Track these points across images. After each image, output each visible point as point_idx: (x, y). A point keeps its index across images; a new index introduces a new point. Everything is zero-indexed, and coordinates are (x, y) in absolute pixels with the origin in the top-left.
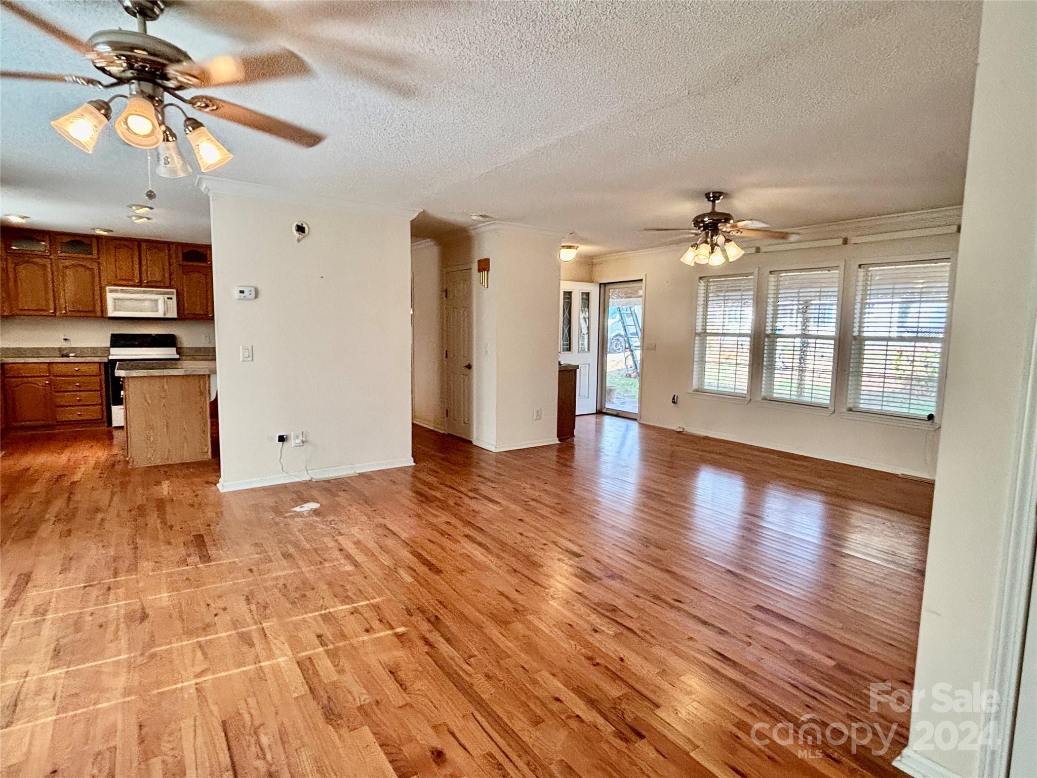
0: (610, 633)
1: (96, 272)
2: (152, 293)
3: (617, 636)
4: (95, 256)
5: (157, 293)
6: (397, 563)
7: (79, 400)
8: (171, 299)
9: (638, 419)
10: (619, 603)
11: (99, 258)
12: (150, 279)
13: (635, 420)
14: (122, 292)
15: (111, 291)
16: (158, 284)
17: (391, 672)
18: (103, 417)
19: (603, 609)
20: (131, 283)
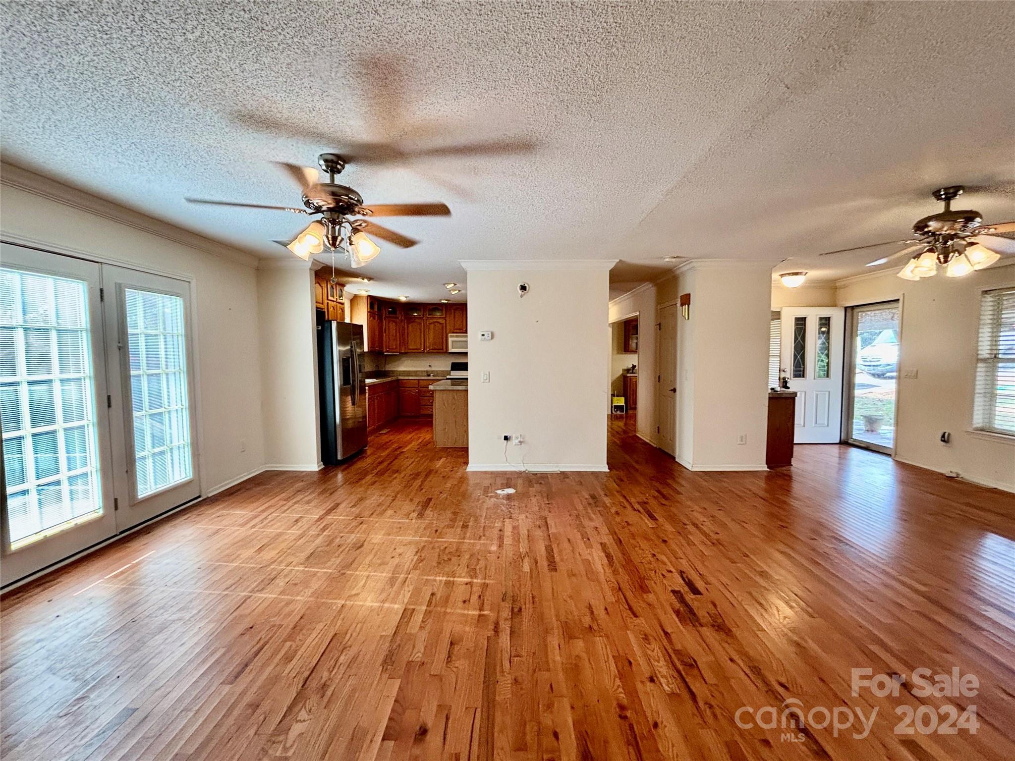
0: (666, 688)
1: (444, 325)
3: (672, 695)
6: (530, 552)
9: (893, 455)
10: (703, 660)
11: (446, 317)
13: (889, 455)
14: (457, 336)
15: (451, 336)
17: (451, 643)
19: (679, 660)
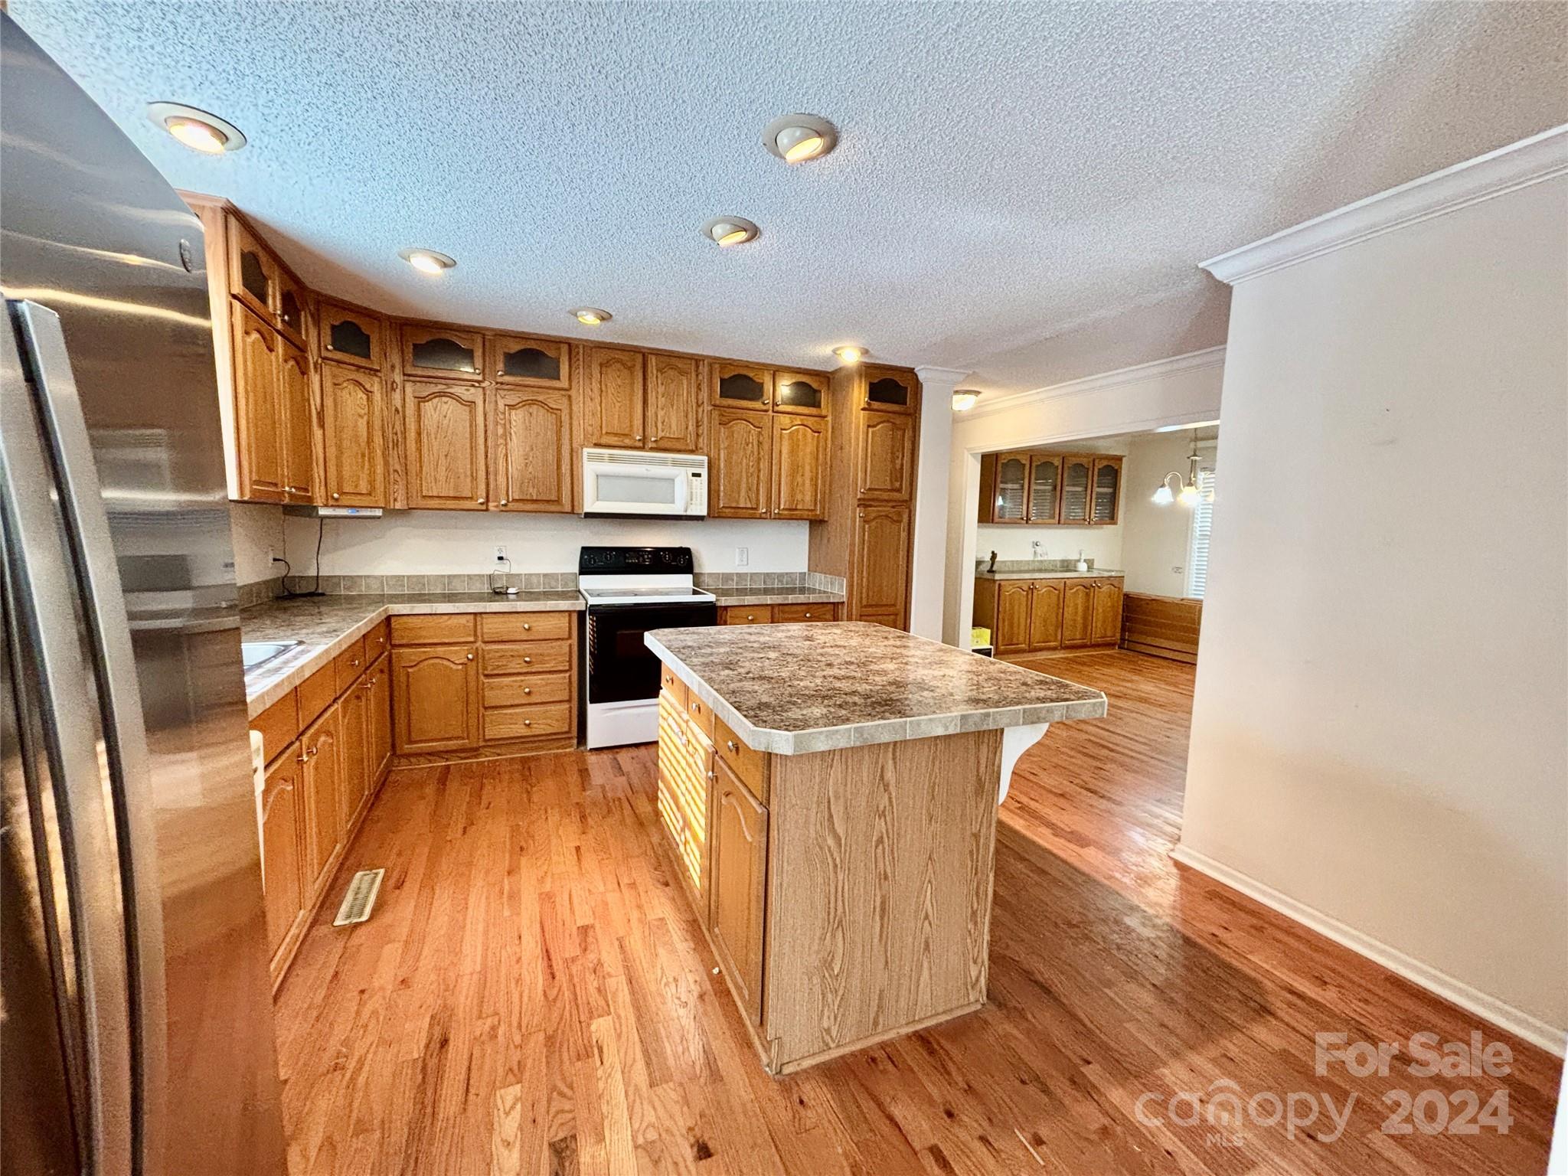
1: (565, 418)
2: (663, 462)
4: (564, 383)
5: (675, 463)
7: (529, 693)
8: (699, 475)
11: (570, 388)
12: (661, 434)
14: (612, 459)
15: (591, 458)
16: (678, 446)
18: (570, 728)
20: (627, 442)
